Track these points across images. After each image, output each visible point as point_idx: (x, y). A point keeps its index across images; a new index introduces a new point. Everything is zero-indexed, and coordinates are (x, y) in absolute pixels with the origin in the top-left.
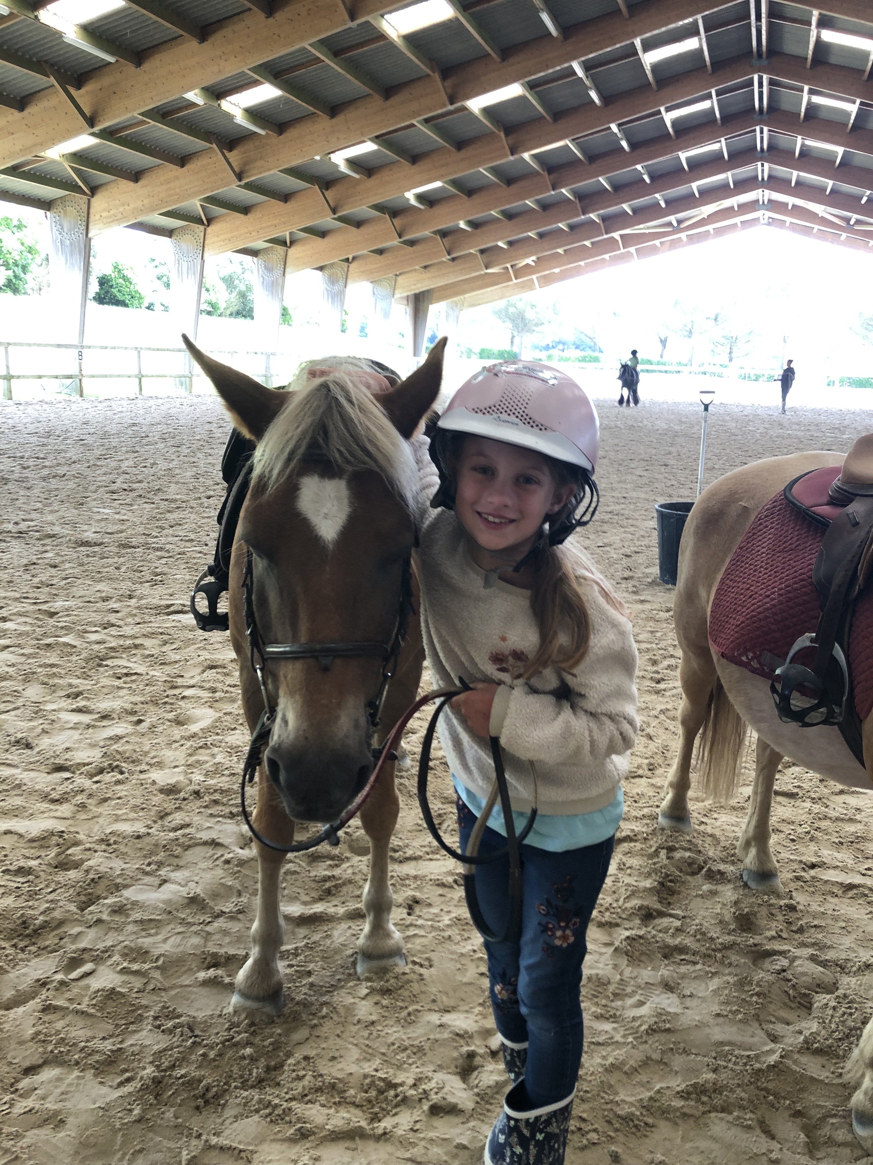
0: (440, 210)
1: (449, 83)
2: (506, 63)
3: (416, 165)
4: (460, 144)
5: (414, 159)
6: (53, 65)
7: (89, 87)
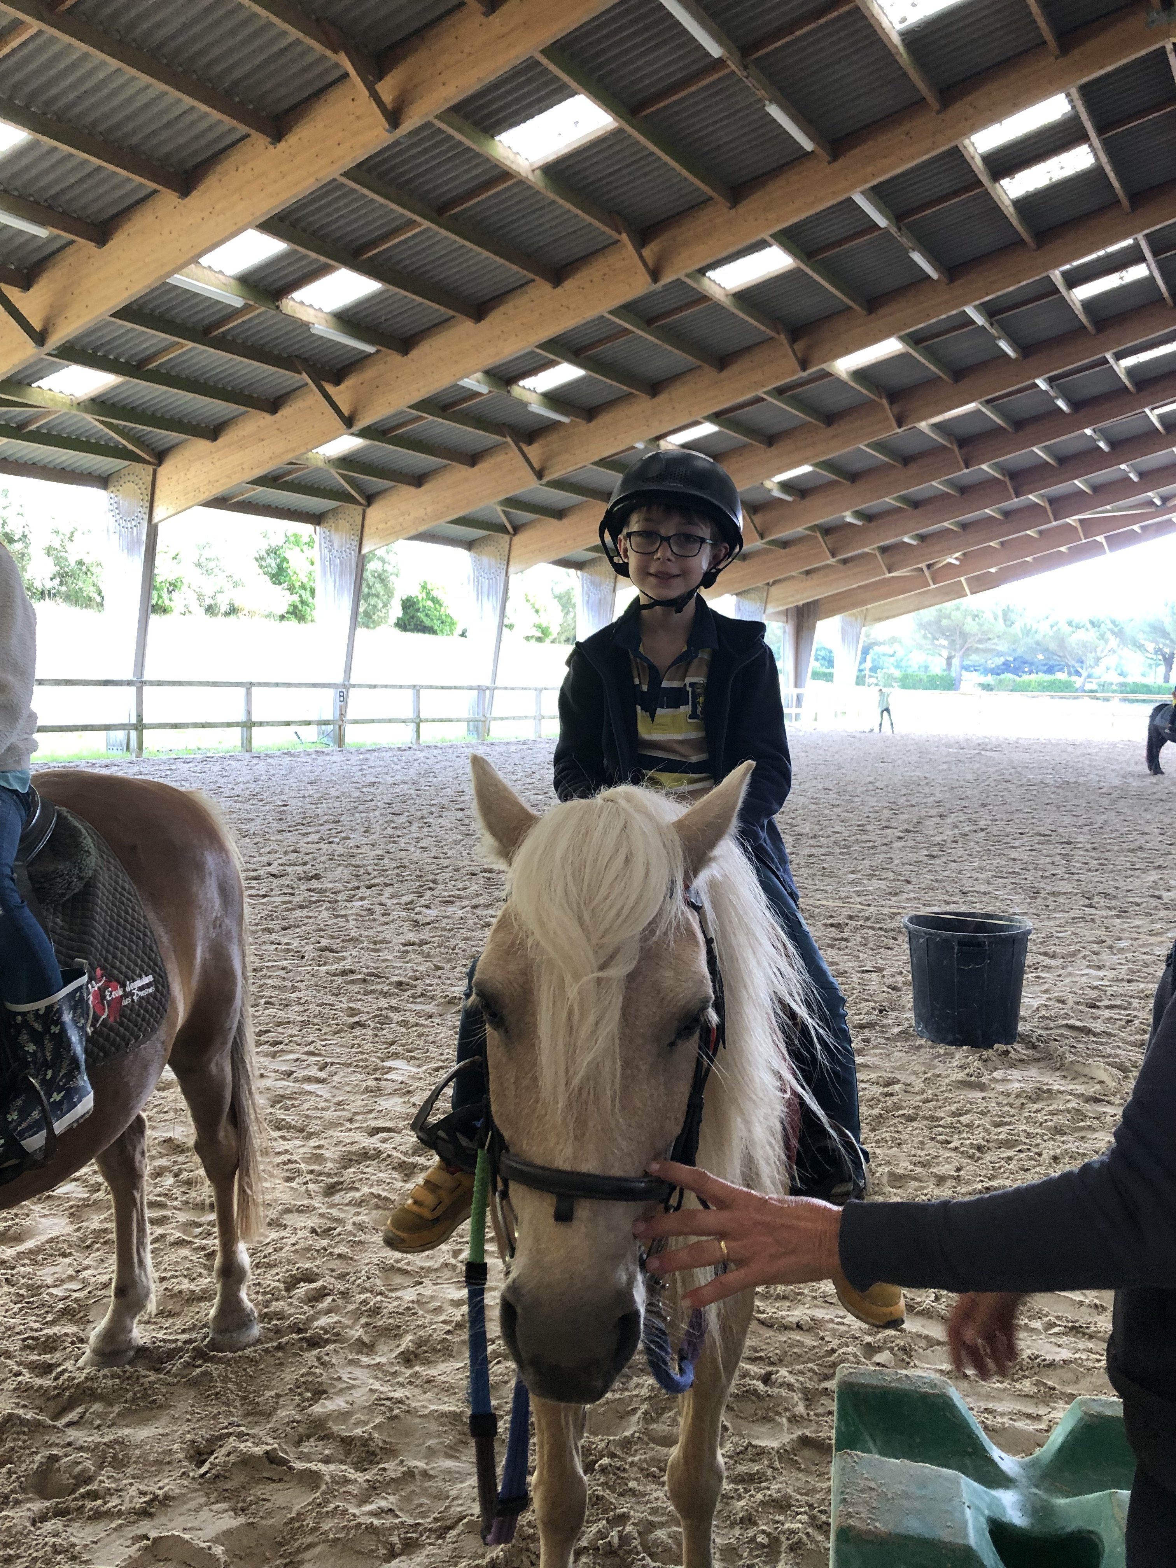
0: (815, 501)
1: (799, 346)
2: (873, 316)
3: (773, 448)
4: (830, 418)
5: (771, 439)
6: (306, 360)
7: (349, 383)
